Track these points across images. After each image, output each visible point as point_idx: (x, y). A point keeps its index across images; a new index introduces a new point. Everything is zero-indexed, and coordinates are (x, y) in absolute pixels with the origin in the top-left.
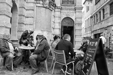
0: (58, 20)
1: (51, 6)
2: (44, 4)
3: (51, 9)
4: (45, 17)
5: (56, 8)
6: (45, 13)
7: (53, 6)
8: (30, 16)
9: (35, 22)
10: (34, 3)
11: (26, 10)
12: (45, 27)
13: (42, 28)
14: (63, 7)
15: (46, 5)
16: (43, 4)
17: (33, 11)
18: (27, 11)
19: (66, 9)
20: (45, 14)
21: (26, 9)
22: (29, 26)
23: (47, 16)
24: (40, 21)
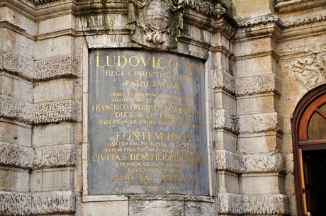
0: (262, 116)
1: (194, 33)
2: (133, 27)
3: (194, 50)
4: (147, 108)
5: (242, 33)
6: (150, 80)
7: (204, 27)
8: (57, 117)
9: (85, 147)
10: (74, 34)
11: (35, 82)
12: (157, 174)
13: (132, 183)
14: (288, 20)
15: (149, 35)
16: (128, 32)
17: (69, 84)
18: (41, 86)
19: (317, 26)
20: (151, 89)
21: (33, 75)
22: (49, 175)
23: (162, 100)
24: (114, 141)
